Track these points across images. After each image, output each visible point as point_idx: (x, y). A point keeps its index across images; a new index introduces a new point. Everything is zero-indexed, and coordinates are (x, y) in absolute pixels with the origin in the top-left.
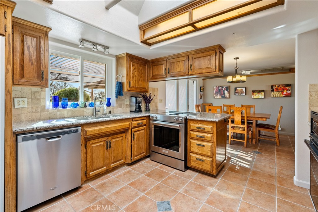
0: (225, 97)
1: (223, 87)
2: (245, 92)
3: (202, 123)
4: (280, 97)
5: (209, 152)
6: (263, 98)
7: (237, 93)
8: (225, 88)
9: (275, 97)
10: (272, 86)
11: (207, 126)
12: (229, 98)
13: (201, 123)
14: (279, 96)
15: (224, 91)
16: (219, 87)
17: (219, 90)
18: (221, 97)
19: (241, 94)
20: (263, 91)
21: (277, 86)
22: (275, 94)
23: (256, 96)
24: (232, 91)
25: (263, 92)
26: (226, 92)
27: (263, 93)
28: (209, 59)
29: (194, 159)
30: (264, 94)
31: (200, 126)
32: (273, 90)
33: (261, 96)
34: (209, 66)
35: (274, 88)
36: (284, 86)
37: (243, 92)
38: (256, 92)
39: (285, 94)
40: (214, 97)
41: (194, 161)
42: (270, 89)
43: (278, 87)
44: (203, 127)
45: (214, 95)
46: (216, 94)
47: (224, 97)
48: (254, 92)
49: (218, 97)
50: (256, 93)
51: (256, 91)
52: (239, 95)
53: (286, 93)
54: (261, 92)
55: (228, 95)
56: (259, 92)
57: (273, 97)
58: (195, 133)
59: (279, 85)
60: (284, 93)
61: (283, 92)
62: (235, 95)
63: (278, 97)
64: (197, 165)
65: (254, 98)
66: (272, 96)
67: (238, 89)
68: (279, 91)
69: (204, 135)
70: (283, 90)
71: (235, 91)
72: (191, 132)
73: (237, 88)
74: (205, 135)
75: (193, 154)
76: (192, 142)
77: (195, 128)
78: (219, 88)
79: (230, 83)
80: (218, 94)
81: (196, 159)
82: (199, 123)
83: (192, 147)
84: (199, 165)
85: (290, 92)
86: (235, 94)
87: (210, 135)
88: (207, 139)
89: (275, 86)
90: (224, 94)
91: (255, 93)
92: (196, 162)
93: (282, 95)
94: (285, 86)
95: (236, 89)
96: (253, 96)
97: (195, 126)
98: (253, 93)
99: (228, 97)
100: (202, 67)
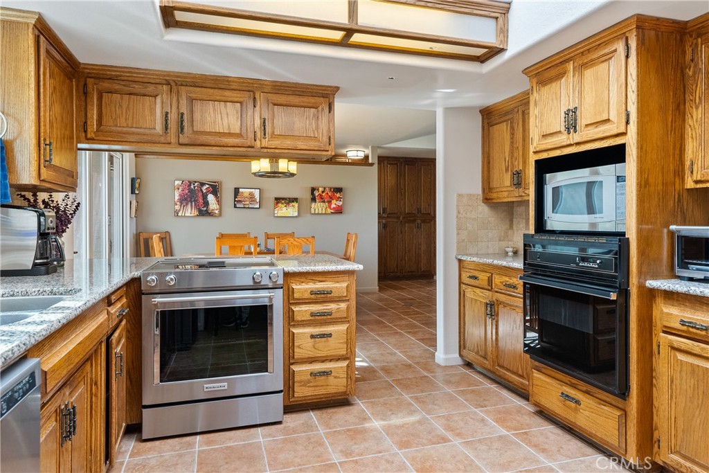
0: (208, 212)
1: (202, 184)
2: (258, 200)
3: (324, 279)
4: (326, 214)
5: (342, 346)
6: (296, 217)
7: (240, 201)
8: (207, 186)
9: (318, 214)
10: (313, 190)
11: (337, 285)
12: (220, 214)
13: (321, 279)
14: (324, 212)
15: (205, 197)
16: (190, 183)
17: (191, 191)
18: (197, 213)
19: (251, 206)
20: (295, 200)
21: (321, 189)
22: (318, 207)
23: (283, 211)
24: (228, 195)
25: (297, 202)
26: (211, 198)
27: (296, 205)
28: (314, 115)
29: (303, 378)
30: (299, 207)
31: (320, 286)
32: (314, 199)
33: (292, 211)
34: (314, 133)
35: (316, 193)
36: (332, 190)
37: (255, 201)
38: (283, 201)
39: (334, 208)
40: (176, 213)
41: (305, 384)
42: (309, 196)
43: (323, 192)
44: (328, 288)
45: (177, 207)
46: (181, 203)
47: (204, 212)
48: (278, 200)
49: (190, 211)
50: (283, 204)
51: (283, 199)
52: (244, 208)
53: (335, 206)
54: (293, 202)
55: (218, 206)
56: (290, 201)
57: (315, 214)
58: (304, 308)
59: (325, 188)
60: (333, 206)
61: (330, 202)
62: (235, 207)
63: (322, 214)
64: (313, 389)
65: (279, 215)
66: (313, 212)
67: (242, 193)
68: (324, 202)
69: (329, 307)
70: (331, 198)
71: (235, 197)
72: (293, 308)
73: (241, 190)
74: (332, 306)
75: (298, 366)
76: (298, 334)
77: (307, 295)
78: (192, 187)
79: (261, 176)
80: (187, 204)
81: (309, 377)
82: (314, 281)
83: (299, 347)
84: (316, 388)
85: (341, 203)
86: (235, 205)
87: (343, 306)
88: (338, 315)
89: (318, 190)
90: (206, 204)
91: (280, 205)
92: (311, 384)
93: (329, 211)
94: (334, 191)
95: (237, 191)
96: (276, 212)
97: (306, 290)
98: (277, 203)
99: (217, 212)
100: (296, 133)
